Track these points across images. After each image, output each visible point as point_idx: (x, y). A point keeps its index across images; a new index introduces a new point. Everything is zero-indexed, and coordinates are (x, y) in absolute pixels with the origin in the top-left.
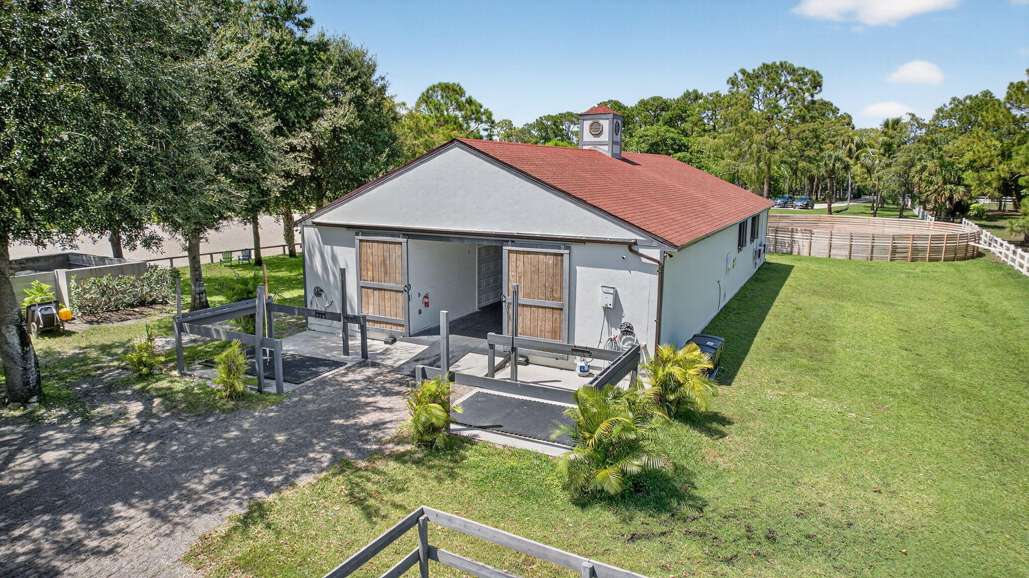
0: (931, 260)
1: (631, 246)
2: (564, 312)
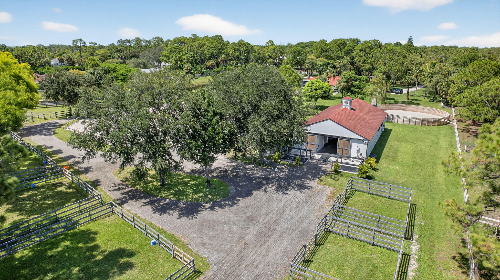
0: (433, 125)
1: (362, 140)
2: (349, 150)
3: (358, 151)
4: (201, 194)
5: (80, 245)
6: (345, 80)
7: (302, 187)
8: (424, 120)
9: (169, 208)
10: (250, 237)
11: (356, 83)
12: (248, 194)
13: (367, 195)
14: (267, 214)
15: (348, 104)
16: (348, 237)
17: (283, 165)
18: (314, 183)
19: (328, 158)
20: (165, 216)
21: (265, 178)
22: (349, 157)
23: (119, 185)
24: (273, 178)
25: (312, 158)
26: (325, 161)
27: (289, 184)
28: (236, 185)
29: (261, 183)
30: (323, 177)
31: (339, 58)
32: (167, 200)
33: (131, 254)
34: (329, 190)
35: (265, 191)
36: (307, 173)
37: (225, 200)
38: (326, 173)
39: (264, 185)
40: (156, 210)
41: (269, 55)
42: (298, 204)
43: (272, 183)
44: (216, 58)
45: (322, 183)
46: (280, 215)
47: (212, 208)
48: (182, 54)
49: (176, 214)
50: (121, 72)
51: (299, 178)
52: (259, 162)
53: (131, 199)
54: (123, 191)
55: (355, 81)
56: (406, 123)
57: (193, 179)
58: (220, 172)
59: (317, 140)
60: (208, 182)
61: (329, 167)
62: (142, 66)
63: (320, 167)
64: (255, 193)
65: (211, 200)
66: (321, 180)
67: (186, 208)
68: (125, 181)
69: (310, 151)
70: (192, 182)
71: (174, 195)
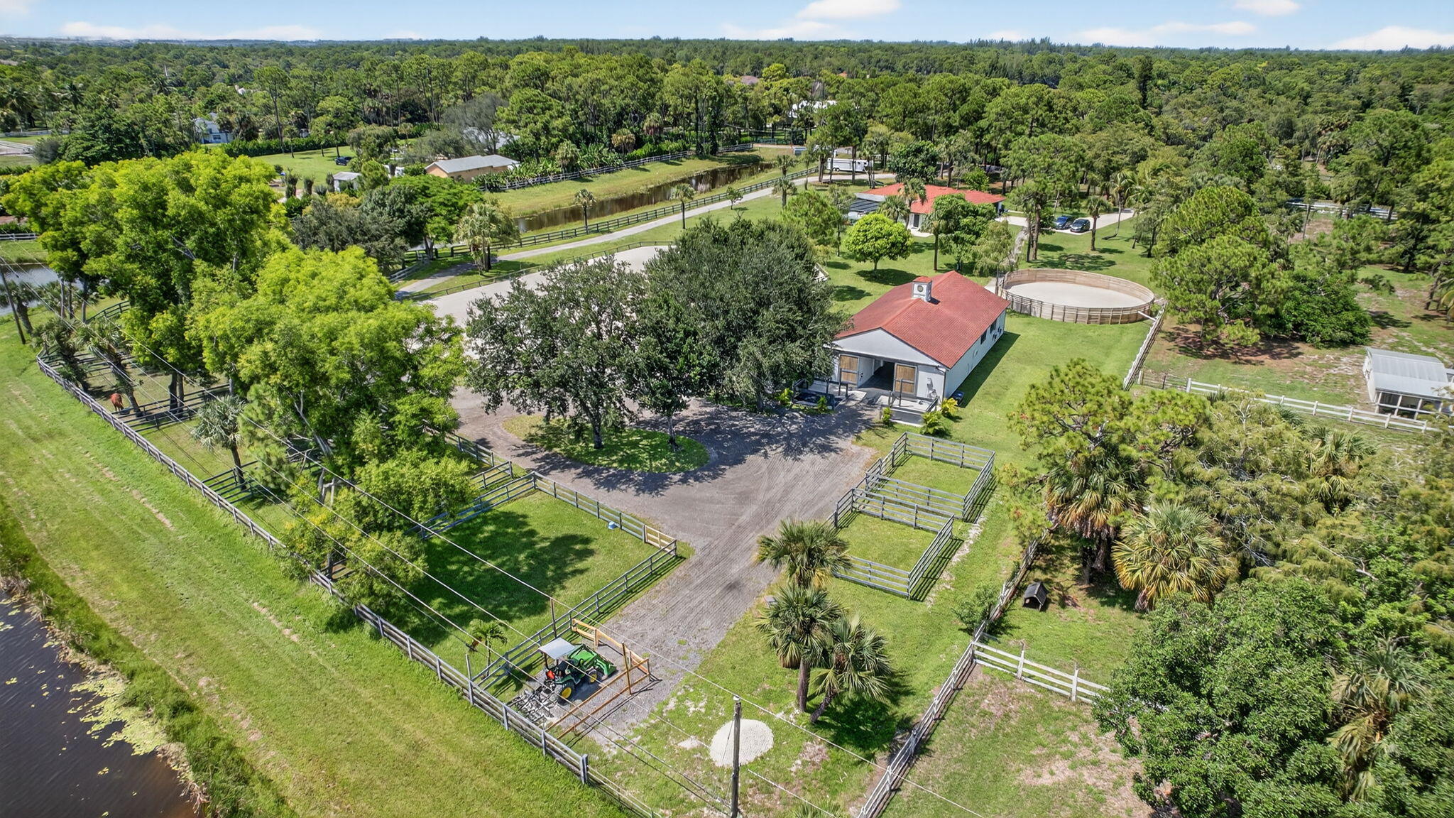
0: (1112, 323)
1: (937, 368)
2: (914, 385)
3: (930, 386)
4: (664, 461)
5: (510, 530)
6: (942, 213)
7: (825, 449)
8: (1093, 313)
9: (618, 482)
10: (744, 519)
11: (966, 221)
12: (738, 460)
13: (928, 461)
14: (769, 489)
15: (924, 292)
16: (883, 518)
17: (797, 411)
18: (846, 443)
19: (876, 398)
20: (615, 494)
21: (766, 435)
22: (914, 398)
23: (523, 447)
24: (779, 434)
25: (848, 398)
26: (871, 402)
27: (805, 445)
28: (719, 446)
29: (758, 443)
30: (864, 433)
31: (950, 130)
32: (612, 471)
33: (587, 541)
34: (868, 453)
35: (766, 455)
36: (837, 426)
37: (704, 470)
38: (869, 426)
39: (762, 445)
40: (599, 484)
41: (772, 105)
42: (817, 476)
43: (777, 442)
44: (635, 119)
45: (860, 442)
46: (787, 490)
47: (684, 481)
48: (551, 117)
49: (632, 489)
50: (440, 198)
51: (823, 434)
52: (755, 407)
53: (553, 468)
54: (535, 456)
55: (965, 216)
56: (1057, 318)
57: (645, 438)
58: (688, 424)
59: (859, 365)
60: (672, 441)
61: (876, 415)
62: (451, 150)
63: (860, 415)
64: (750, 458)
65: (680, 470)
66: (859, 438)
67: (645, 483)
68: (532, 441)
69: (846, 385)
70: (645, 442)
71: (621, 462)
